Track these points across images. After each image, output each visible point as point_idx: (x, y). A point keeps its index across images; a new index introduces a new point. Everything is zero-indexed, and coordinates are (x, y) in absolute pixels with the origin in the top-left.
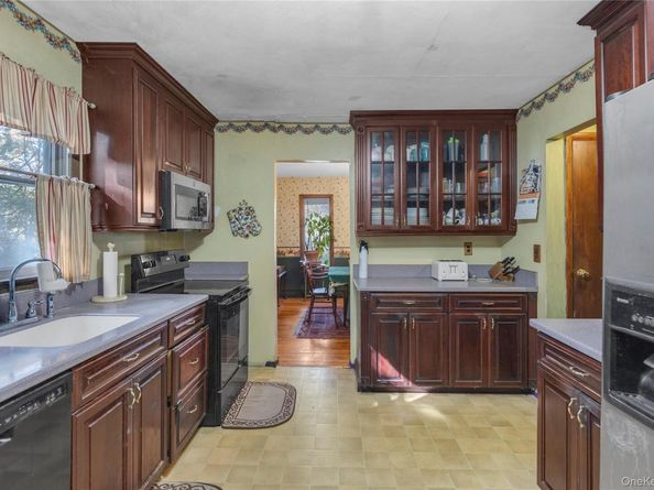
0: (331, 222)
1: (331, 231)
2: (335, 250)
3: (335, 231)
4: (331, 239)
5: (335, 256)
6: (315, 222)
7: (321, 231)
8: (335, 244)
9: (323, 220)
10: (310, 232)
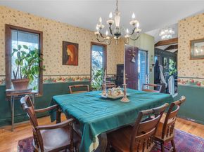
0: (40, 54)
1: (40, 62)
2: (44, 78)
3: (44, 62)
4: (40, 69)
5: (44, 83)
6: (24, 53)
7: (30, 62)
8: (44, 73)
9: (33, 52)
10: (19, 62)
